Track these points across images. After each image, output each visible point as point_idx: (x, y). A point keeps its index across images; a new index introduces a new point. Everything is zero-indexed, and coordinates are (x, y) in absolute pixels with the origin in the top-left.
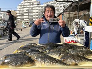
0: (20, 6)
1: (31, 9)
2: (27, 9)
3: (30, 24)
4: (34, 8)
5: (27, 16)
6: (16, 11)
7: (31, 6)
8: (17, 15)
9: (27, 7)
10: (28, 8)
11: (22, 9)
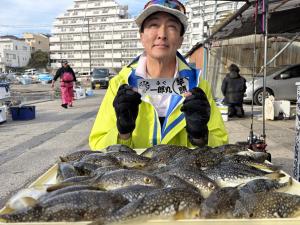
0: (60, 19)
1: (98, 29)
2: (86, 29)
3: (93, 80)
4: (107, 29)
5: (84, 51)
6: (49, 36)
7: (99, 21)
8: (52, 48)
9: (86, 22)
10: (88, 25)
11: (68, 31)
